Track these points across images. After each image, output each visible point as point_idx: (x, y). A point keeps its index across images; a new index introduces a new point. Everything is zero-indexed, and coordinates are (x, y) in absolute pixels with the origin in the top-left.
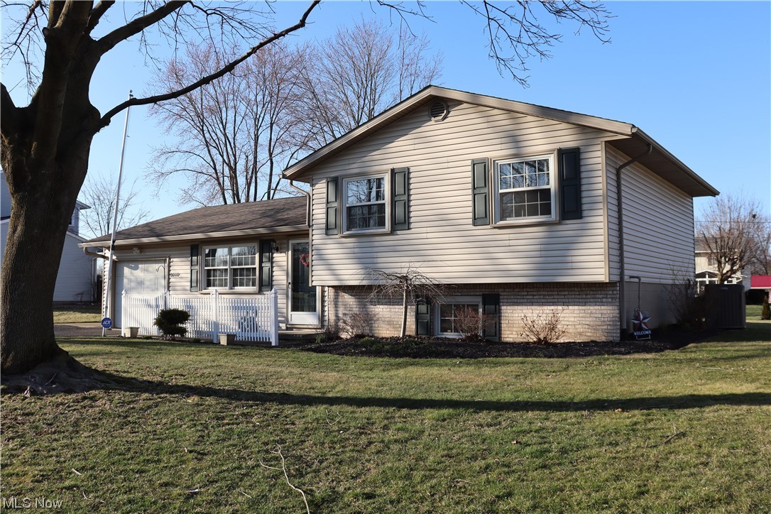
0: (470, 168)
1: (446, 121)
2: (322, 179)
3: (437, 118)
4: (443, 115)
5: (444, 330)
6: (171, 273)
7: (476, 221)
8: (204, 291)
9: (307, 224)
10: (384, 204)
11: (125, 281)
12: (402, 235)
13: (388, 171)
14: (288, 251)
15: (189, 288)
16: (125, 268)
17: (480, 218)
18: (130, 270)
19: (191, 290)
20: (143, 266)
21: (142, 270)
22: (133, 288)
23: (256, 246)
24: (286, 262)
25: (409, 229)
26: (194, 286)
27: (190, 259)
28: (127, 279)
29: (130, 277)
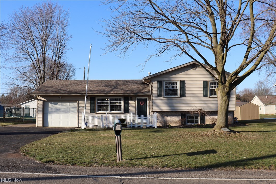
0: (203, 83)
1: (196, 70)
2: (156, 81)
3: (193, 69)
4: (195, 68)
5: (188, 123)
6: (79, 106)
7: (204, 96)
8: (97, 113)
9: (151, 93)
10: (177, 90)
11: (49, 109)
12: (183, 98)
13: (178, 81)
14: (136, 100)
15: (90, 112)
16: (49, 104)
17: (205, 95)
18: (52, 105)
19: (91, 112)
20: (61, 103)
21: (60, 105)
22: (54, 112)
23: (122, 98)
24: (135, 104)
25: (185, 96)
26: (92, 111)
27: (90, 102)
28: (50, 108)
29: (52, 107)
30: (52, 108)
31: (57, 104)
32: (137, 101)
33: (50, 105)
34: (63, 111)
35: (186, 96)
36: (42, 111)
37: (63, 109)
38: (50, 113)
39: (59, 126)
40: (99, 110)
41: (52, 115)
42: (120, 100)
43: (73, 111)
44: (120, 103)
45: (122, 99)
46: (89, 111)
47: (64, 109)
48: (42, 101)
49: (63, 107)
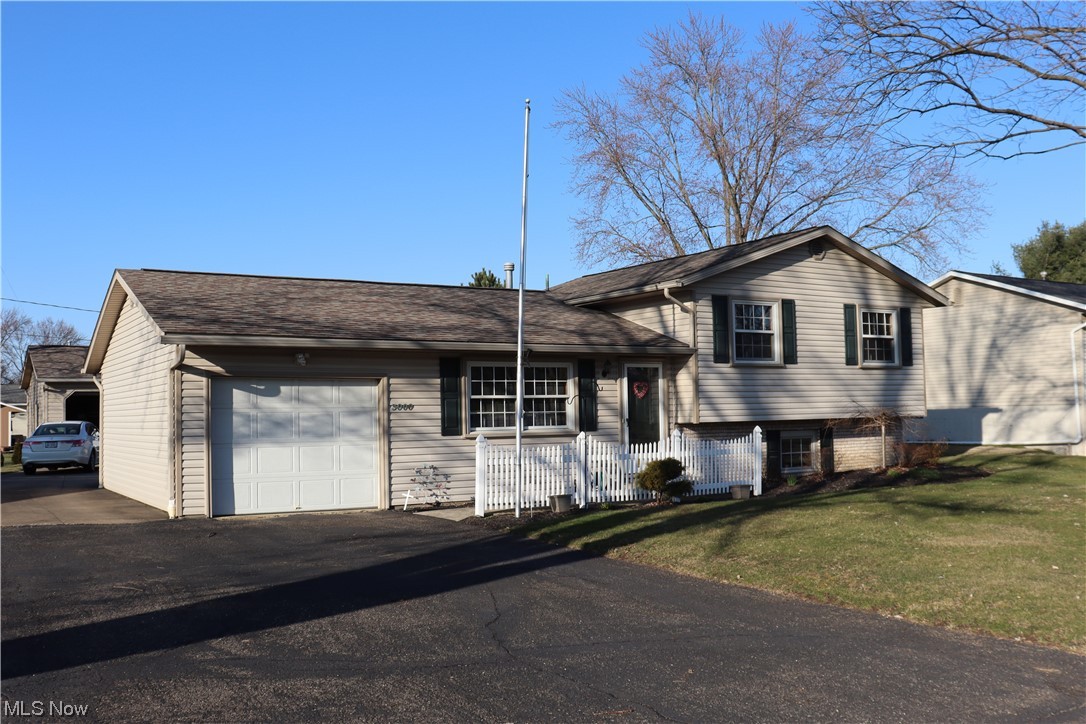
0: (842, 311)
1: (823, 261)
2: (708, 295)
3: (818, 257)
5: (784, 465)
6: (392, 403)
7: (847, 361)
9: (691, 347)
10: (773, 335)
12: (791, 368)
13: (775, 300)
14: (622, 377)
15: (439, 429)
16: (236, 392)
17: (851, 360)
18: (253, 396)
19: (445, 432)
20: (294, 388)
21: (290, 399)
22: (263, 435)
23: (570, 368)
24: (618, 395)
25: (796, 363)
26: (450, 426)
27: (438, 381)
28: (241, 415)
29: (253, 412)
30: (248, 419)
31: (276, 393)
32: (625, 380)
33: (239, 398)
34: (305, 432)
35: (799, 360)
36: (203, 432)
37: (305, 419)
38: (239, 444)
39: (293, 508)
40: (475, 422)
41: (252, 451)
42: (564, 376)
43: (353, 431)
44: (563, 389)
45: (570, 372)
46: (436, 429)
47: (313, 418)
48: (204, 379)
49: (306, 411)
